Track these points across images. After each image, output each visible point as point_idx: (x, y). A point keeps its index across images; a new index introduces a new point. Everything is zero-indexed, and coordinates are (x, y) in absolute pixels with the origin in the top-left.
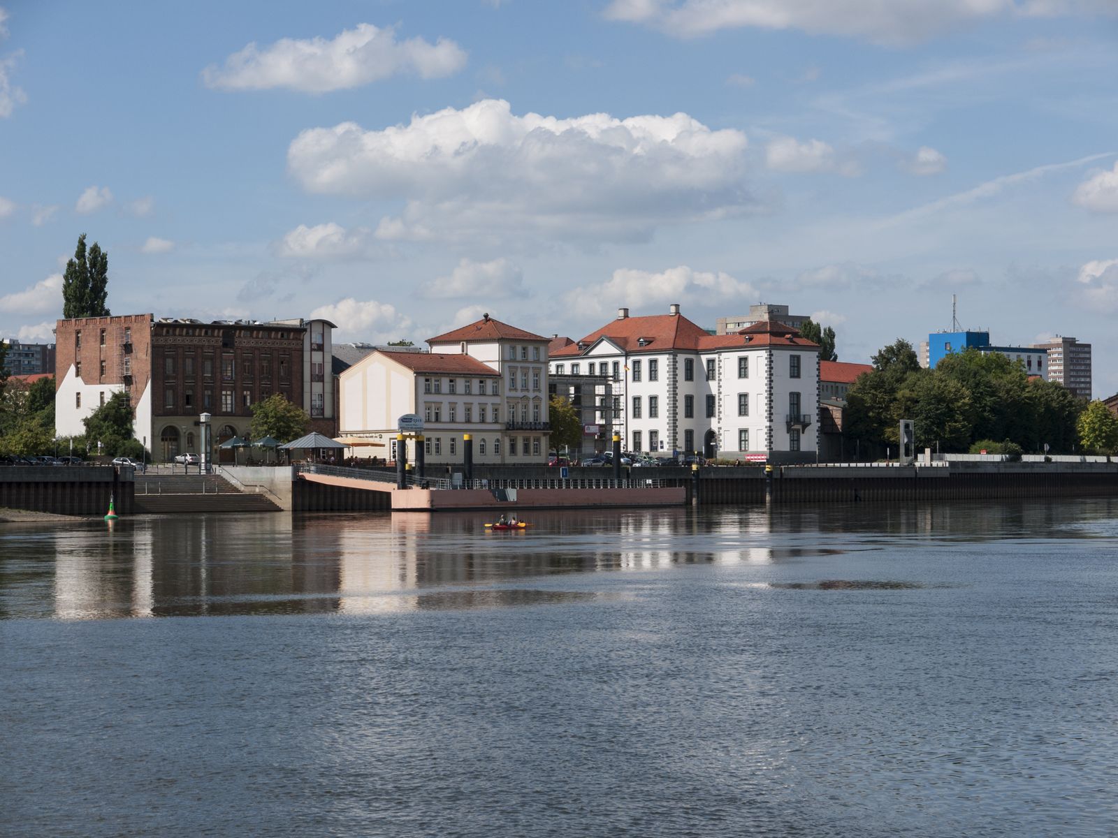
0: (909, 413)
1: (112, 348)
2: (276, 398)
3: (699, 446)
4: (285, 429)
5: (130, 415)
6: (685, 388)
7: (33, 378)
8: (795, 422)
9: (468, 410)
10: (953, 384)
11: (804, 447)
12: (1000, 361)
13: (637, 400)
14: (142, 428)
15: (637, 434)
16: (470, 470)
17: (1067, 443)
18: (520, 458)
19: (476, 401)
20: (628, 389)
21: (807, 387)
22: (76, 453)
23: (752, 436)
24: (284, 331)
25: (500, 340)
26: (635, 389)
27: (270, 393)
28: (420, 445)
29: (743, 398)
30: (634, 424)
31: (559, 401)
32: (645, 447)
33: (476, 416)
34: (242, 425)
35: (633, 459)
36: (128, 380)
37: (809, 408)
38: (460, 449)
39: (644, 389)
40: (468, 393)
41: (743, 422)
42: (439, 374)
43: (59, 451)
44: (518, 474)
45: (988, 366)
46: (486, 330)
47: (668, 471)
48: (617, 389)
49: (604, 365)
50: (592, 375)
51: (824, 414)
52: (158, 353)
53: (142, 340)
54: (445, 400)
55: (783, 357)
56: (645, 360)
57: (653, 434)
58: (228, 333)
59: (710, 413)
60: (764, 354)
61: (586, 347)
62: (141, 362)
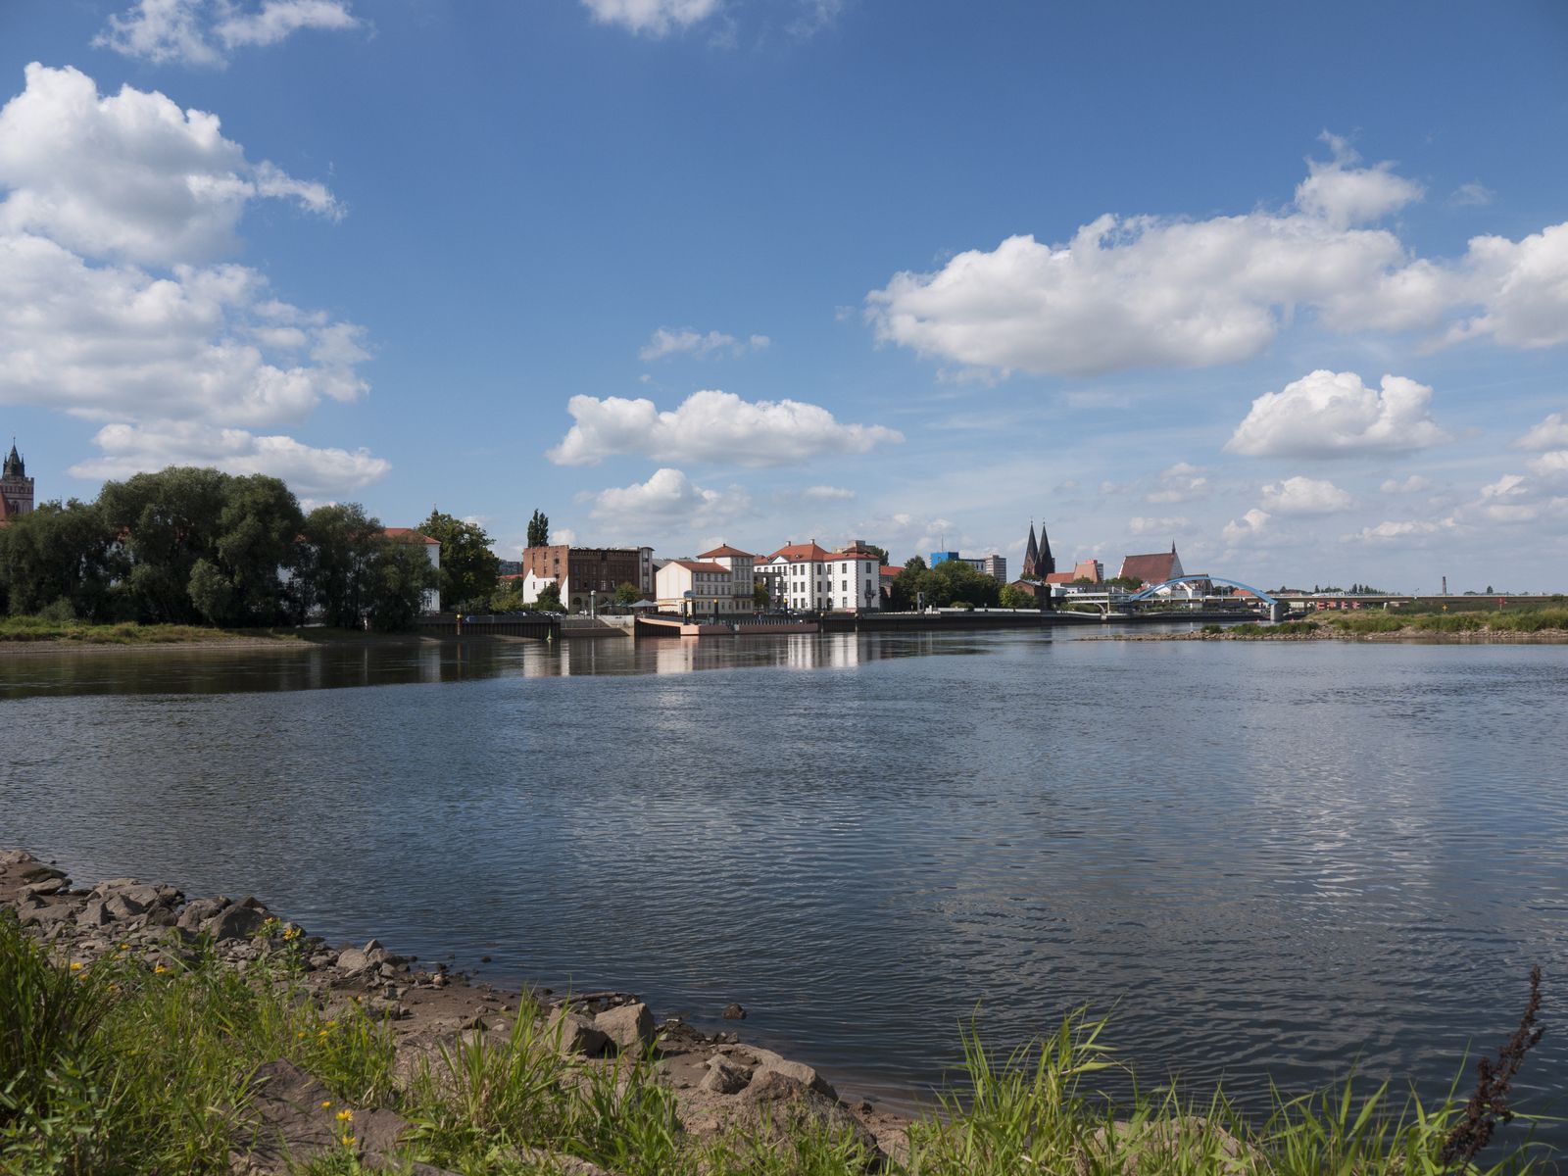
0: (921, 589)
1: (550, 561)
2: (627, 583)
3: (824, 605)
4: (631, 598)
5: (558, 592)
6: (817, 578)
7: (513, 577)
8: (869, 594)
9: (716, 589)
10: (942, 575)
11: (873, 606)
12: (964, 565)
13: (795, 584)
14: (564, 598)
15: (795, 600)
16: (717, 616)
17: (996, 603)
18: (741, 611)
19: (720, 584)
20: (790, 579)
21: (874, 577)
22: (532, 610)
23: (848, 601)
24: (632, 552)
25: (731, 556)
26: (794, 579)
27: (624, 582)
28: (694, 605)
29: (844, 582)
30: (794, 595)
31: (759, 584)
32: (799, 606)
33: (720, 592)
34: (611, 596)
35: (794, 611)
36: (557, 576)
37: (875, 587)
38: (713, 607)
39: (798, 579)
40: (716, 581)
41: (845, 594)
42: (702, 572)
43: (526, 608)
44: (739, 618)
45: (958, 567)
46: (724, 551)
47: (810, 617)
48: (785, 579)
49: (779, 568)
50: (774, 572)
51: (882, 590)
52: (571, 563)
53: (564, 558)
54: (706, 584)
55: (863, 563)
56: (799, 565)
57: (803, 600)
58: (603, 554)
59: (829, 590)
60: (854, 562)
61: (771, 560)
62: (563, 567)
